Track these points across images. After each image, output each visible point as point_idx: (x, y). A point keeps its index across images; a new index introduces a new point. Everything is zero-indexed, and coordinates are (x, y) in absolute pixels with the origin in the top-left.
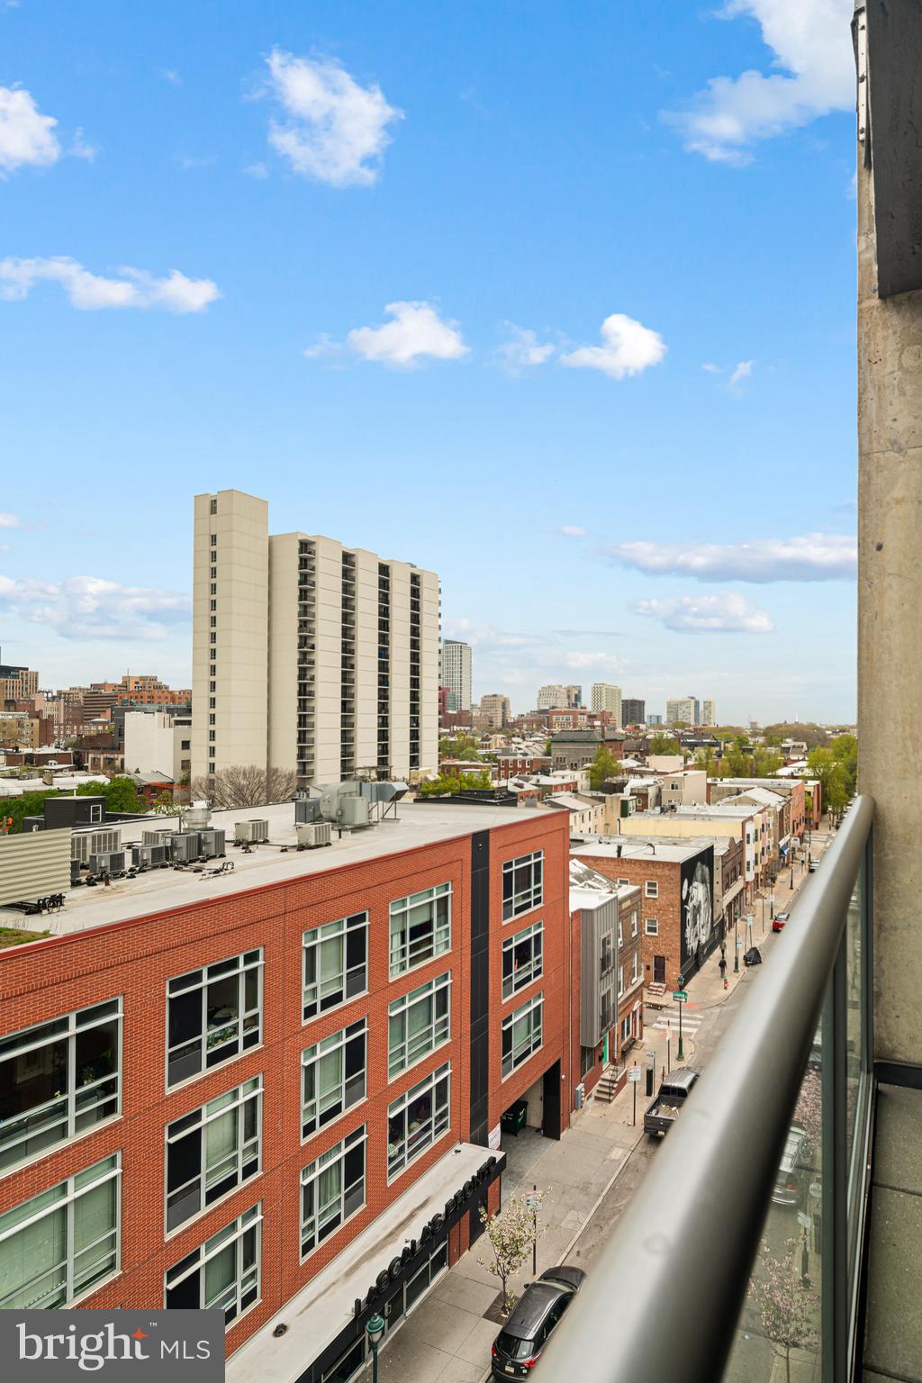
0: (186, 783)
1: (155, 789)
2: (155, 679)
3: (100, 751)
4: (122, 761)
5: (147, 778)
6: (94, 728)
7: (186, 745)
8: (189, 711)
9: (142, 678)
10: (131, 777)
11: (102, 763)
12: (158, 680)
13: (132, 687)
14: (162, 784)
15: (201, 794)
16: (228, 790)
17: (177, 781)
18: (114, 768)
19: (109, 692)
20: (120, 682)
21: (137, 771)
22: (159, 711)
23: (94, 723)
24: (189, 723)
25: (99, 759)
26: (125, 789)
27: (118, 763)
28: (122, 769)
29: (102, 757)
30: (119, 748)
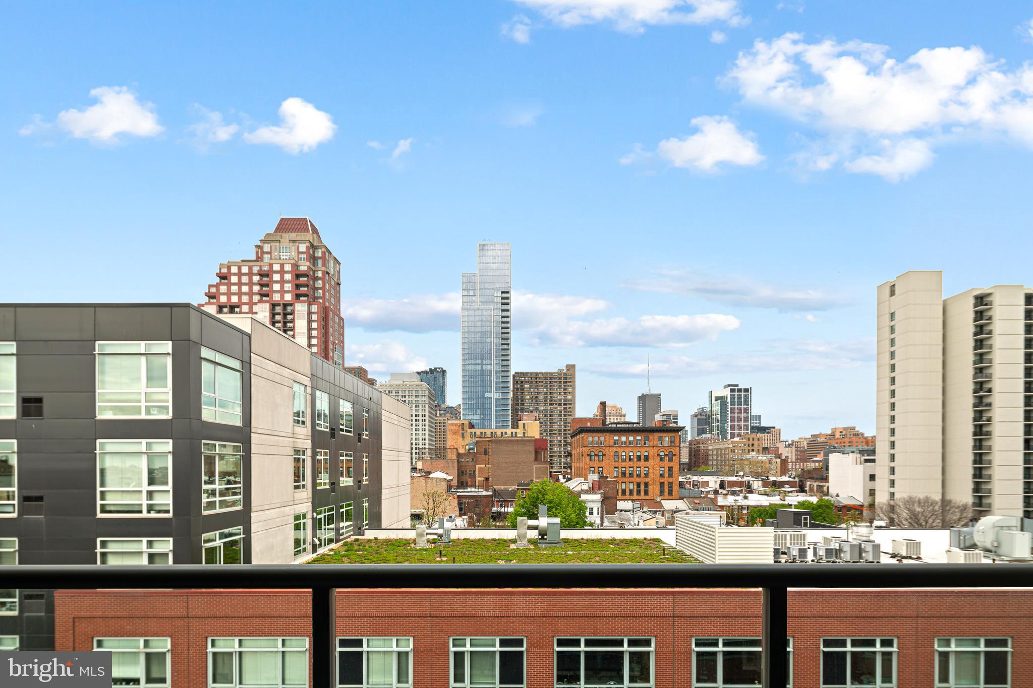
0: (872, 506)
1: (848, 508)
2: (854, 429)
3: (814, 481)
4: (828, 487)
5: (844, 500)
6: (813, 464)
7: (872, 477)
8: (873, 452)
9: (845, 429)
10: (832, 499)
11: (815, 488)
12: (857, 429)
13: (838, 435)
14: (854, 506)
15: (881, 515)
16: (905, 514)
17: (866, 504)
18: (822, 492)
19: (823, 440)
20: (830, 432)
21: (838, 496)
22: (853, 452)
23: (814, 461)
24: (873, 461)
25: (814, 486)
26: (828, 507)
27: (825, 489)
28: (827, 494)
29: (815, 484)
30: (826, 479)
